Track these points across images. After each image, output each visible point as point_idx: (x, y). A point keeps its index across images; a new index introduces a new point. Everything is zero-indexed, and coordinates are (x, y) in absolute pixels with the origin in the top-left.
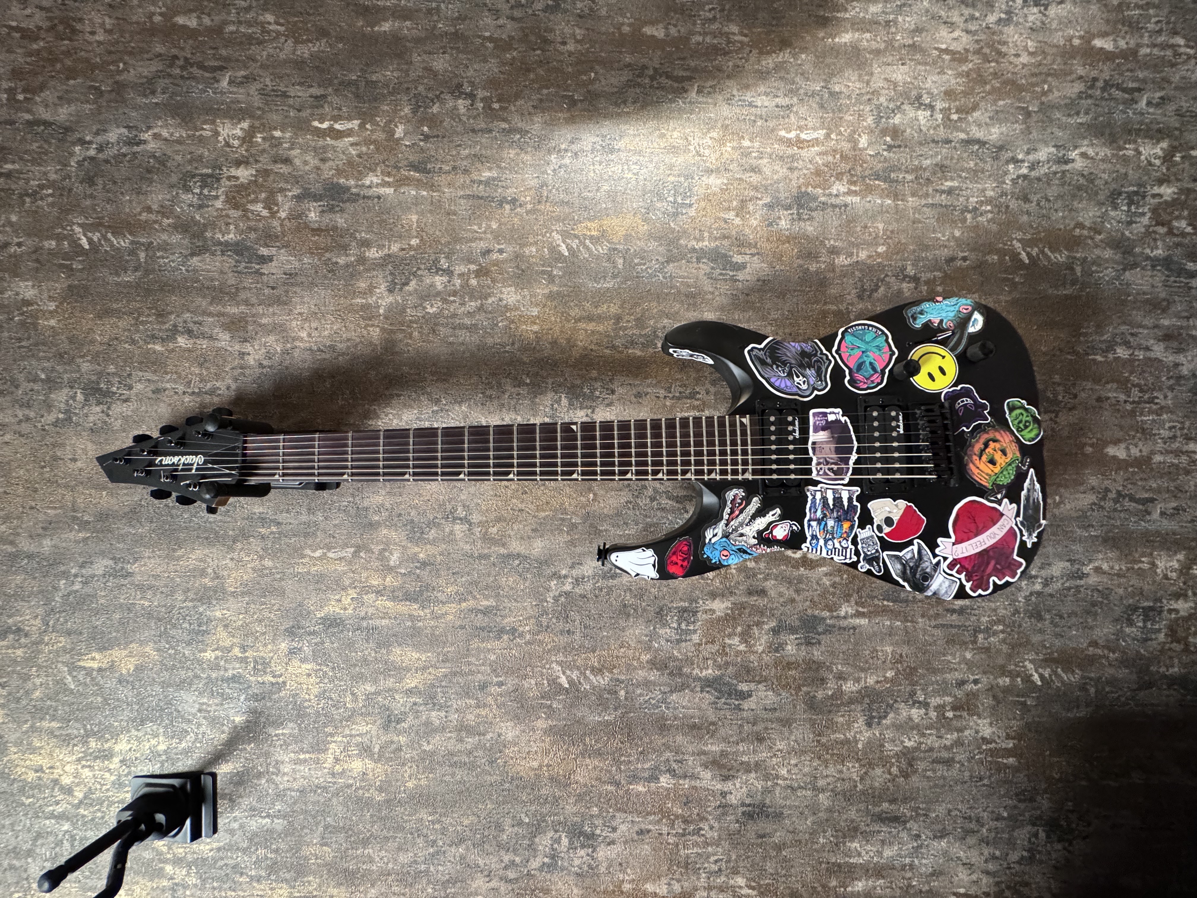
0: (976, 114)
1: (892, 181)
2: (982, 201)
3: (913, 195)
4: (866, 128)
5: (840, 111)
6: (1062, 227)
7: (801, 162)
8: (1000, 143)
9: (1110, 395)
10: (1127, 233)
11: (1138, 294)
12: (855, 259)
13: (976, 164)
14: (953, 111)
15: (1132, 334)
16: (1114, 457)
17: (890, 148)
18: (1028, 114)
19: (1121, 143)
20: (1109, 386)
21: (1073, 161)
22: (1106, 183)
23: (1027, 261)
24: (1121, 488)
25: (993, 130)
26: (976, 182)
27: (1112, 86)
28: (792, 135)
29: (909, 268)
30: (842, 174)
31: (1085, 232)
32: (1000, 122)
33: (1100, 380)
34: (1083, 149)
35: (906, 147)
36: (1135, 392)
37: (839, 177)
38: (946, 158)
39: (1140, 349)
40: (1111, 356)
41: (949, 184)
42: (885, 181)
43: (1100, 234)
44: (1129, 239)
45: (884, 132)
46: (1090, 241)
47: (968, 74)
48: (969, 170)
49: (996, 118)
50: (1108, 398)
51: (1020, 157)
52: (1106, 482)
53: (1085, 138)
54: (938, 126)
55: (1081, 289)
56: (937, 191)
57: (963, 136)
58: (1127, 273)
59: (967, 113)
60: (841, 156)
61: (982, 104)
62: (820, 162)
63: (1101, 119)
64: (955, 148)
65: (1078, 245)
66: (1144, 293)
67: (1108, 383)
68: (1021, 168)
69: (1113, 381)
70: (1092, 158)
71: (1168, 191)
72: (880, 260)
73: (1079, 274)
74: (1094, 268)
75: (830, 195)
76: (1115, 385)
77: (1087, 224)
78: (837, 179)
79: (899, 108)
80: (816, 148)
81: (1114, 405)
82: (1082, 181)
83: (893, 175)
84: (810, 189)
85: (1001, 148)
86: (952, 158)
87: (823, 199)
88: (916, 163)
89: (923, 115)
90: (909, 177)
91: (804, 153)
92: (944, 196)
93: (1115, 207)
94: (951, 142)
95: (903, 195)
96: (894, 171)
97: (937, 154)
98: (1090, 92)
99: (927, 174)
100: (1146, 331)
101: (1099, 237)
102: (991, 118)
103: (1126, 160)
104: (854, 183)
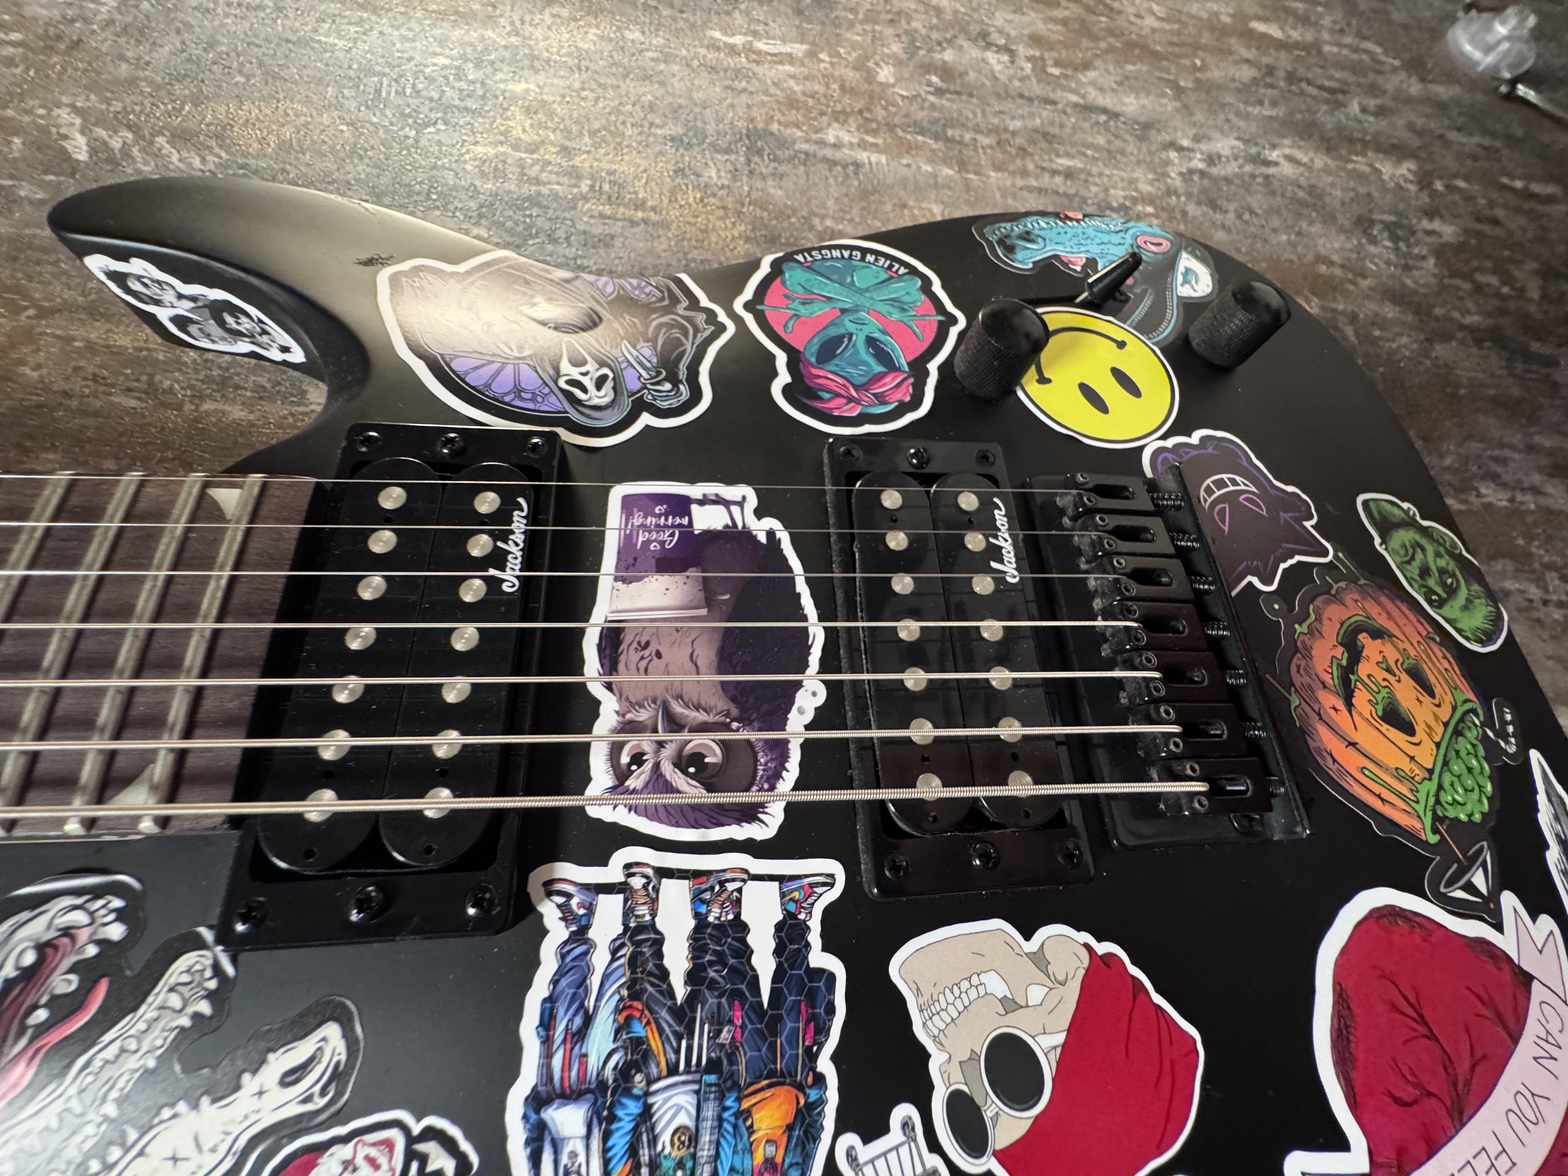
0: (1092, 74)
1: (948, 140)
2: (1133, 197)
3: (998, 168)
4: (888, 56)
5: (836, 26)
6: (1294, 258)
7: (755, 82)
8: (1142, 119)
10: (1409, 282)
13: (1109, 142)
14: (1051, 62)
17: (939, 92)
18: (1179, 91)
19: (1344, 152)
21: (1276, 164)
22: (1343, 203)
25: (1127, 100)
26: (1115, 167)
27: (1301, 80)
28: (738, 40)
30: (843, 112)
31: (1338, 272)
32: (1137, 91)
34: (1287, 151)
35: (971, 95)
37: (841, 117)
38: (1052, 123)
39: (1523, 490)
41: (1063, 162)
42: (936, 137)
43: (1365, 277)
44: (1415, 292)
45: (927, 68)
46: (1351, 287)
47: (1064, 22)
48: (1096, 148)
49: (1126, 83)
51: (1185, 143)
53: (1284, 136)
54: (1028, 77)
56: (1043, 169)
57: (1074, 98)
59: (1076, 69)
60: (842, 87)
61: (1098, 63)
62: (796, 88)
63: (1299, 116)
64: (1065, 113)
65: (1335, 289)
68: (1190, 159)
70: (1305, 165)
71: (1448, 231)
75: (822, 143)
77: (1335, 258)
78: (837, 120)
79: (950, 41)
80: (787, 67)
82: (1301, 194)
83: (950, 133)
84: (775, 127)
85: (1147, 126)
86: (1062, 126)
87: (805, 147)
88: (996, 121)
89: (996, 61)
90: (984, 140)
91: (760, 70)
92: (1058, 179)
93: (1373, 241)
94: (1054, 103)
95: (978, 165)
96: (952, 126)
97: (1032, 115)
98: (1268, 80)
99: (1019, 141)
101: (1365, 284)
102: (1120, 84)
103: (1360, 177)
104: (875, 132)
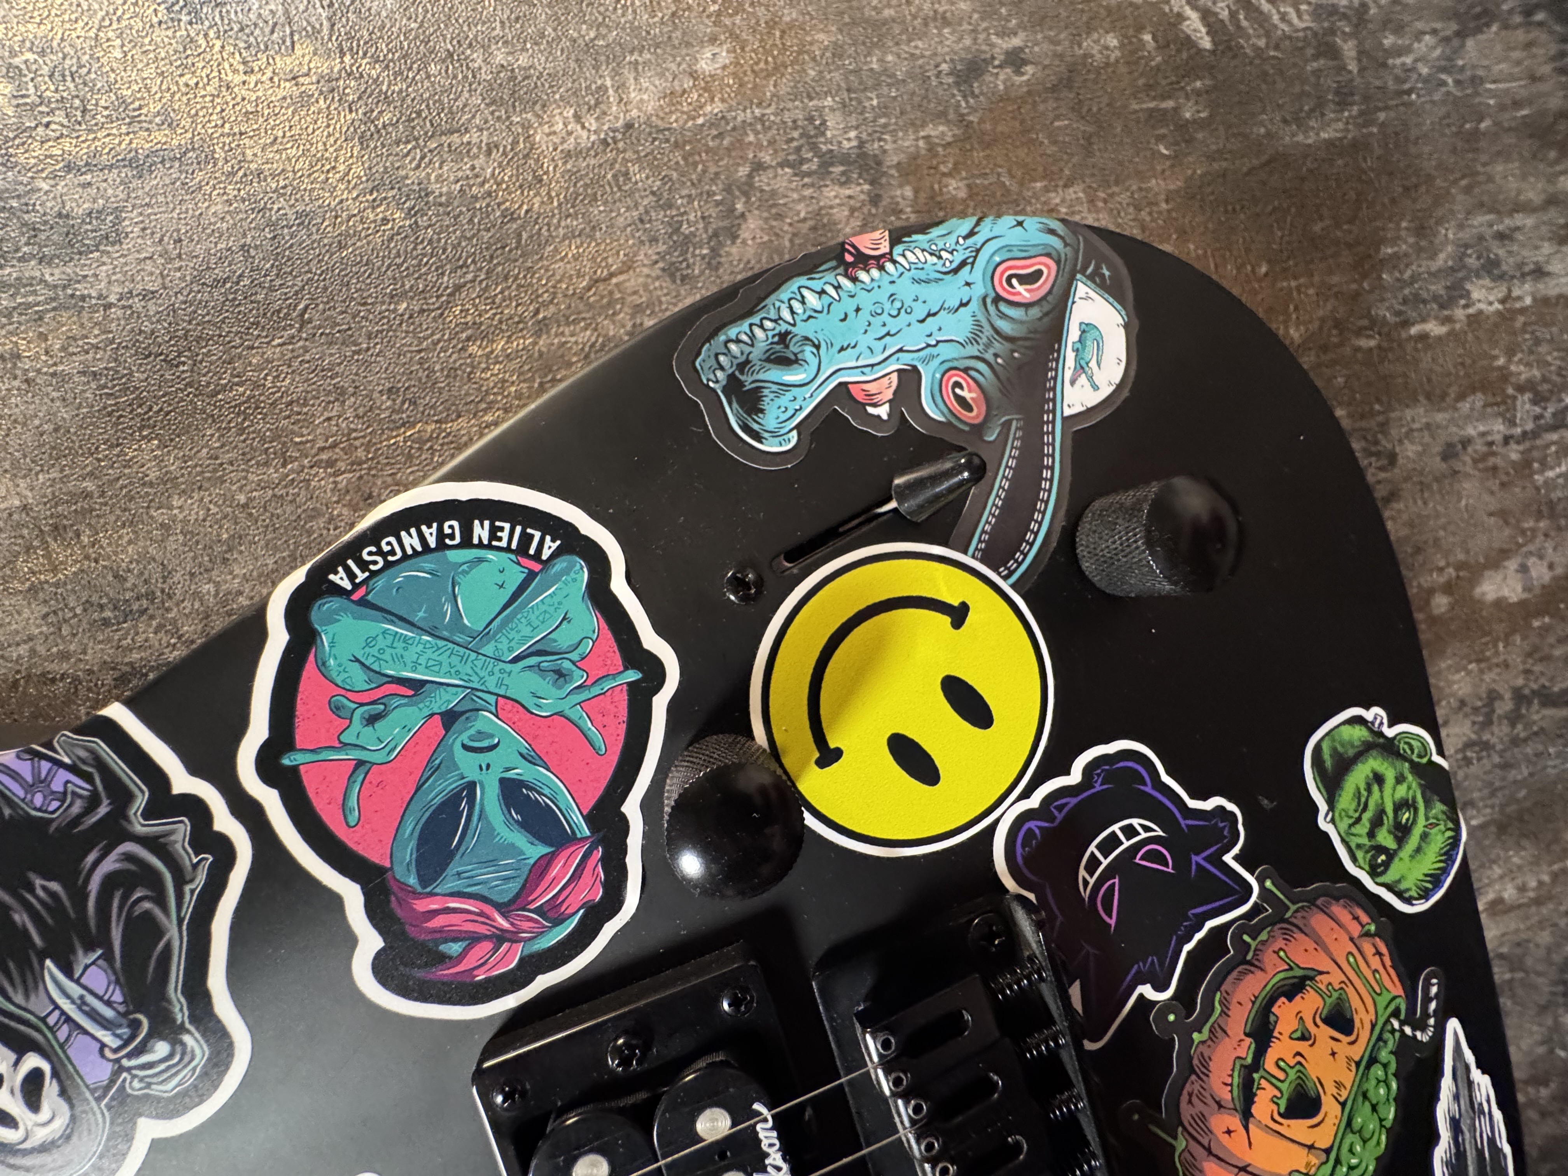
9: (1471, 431)
11: (1502, 108)
12: (615, 115)
15: (1501, 237)
16: (1500, 603)
20: (1465, 406)
23: (1206, 43)
24: (1520, 682)
29: (834, 122)
33: (1444, 396)
36: (1524, 405)
40: (1460, 314)
50: (1466, 442)
52: (1487, 677)
55: (1366, 118)
58: (1470, 43)
66: (1517, 104)
67: (1461, 397)
69: (1473, 390)
72: (716, 108)
73: (1353, 67)
74: (1389, 41)
76: (1478, 400)
81: (1484, 457)
100: (1529, 221)
